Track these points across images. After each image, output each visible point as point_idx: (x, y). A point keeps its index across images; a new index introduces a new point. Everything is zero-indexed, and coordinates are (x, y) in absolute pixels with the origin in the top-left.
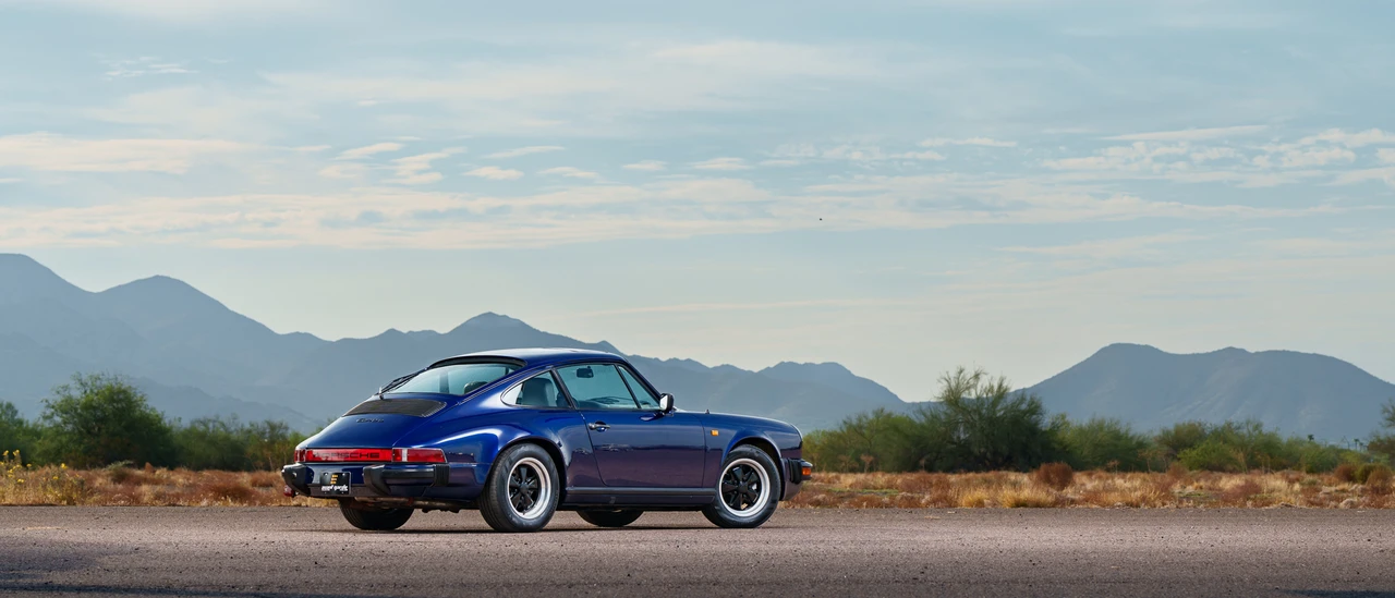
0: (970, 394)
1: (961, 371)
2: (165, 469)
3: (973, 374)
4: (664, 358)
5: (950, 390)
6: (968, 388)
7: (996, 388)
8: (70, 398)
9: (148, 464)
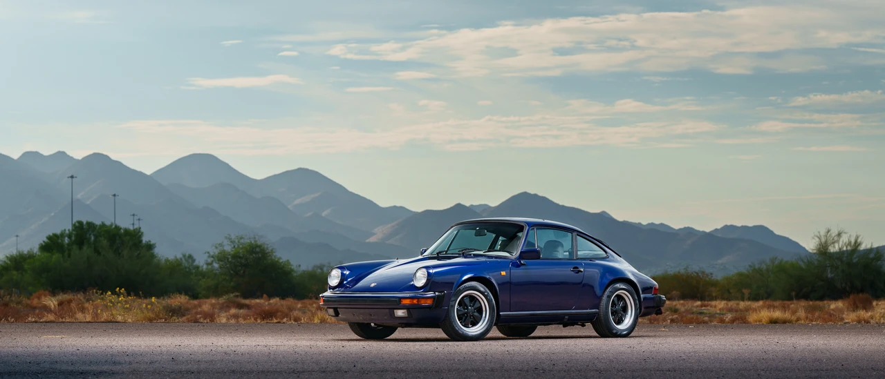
0: (834, 247)
1: (829, 231)
2: (278, 299)
3: (837, 233)
4: (644, 223)
5: (821, 244)
6: (833, 243)
7: (853, 241)
8: (224, 251)
9: (265, 295)
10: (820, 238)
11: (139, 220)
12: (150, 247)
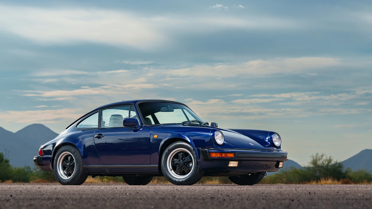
0: (320, 161)
1: (317, 154)
3: (321, 155)
5: (314, 160)
6: (319, 160)
7: (328, 158)
10: (313, 157)
11: (8, 152)
12: (7, 161)
